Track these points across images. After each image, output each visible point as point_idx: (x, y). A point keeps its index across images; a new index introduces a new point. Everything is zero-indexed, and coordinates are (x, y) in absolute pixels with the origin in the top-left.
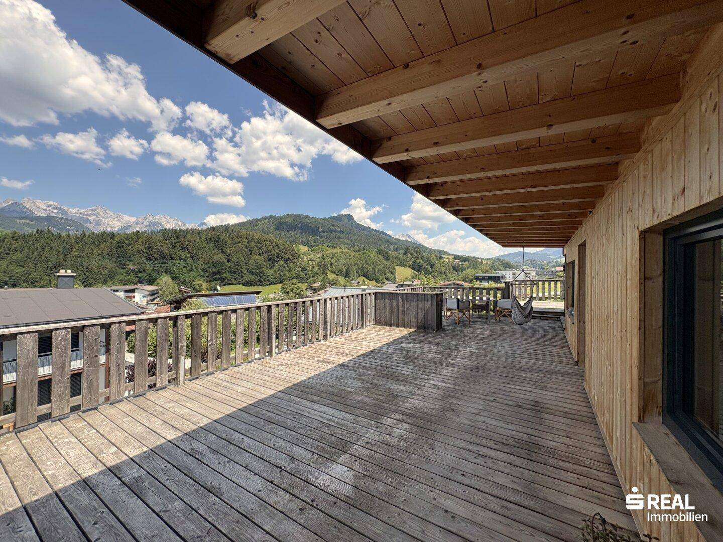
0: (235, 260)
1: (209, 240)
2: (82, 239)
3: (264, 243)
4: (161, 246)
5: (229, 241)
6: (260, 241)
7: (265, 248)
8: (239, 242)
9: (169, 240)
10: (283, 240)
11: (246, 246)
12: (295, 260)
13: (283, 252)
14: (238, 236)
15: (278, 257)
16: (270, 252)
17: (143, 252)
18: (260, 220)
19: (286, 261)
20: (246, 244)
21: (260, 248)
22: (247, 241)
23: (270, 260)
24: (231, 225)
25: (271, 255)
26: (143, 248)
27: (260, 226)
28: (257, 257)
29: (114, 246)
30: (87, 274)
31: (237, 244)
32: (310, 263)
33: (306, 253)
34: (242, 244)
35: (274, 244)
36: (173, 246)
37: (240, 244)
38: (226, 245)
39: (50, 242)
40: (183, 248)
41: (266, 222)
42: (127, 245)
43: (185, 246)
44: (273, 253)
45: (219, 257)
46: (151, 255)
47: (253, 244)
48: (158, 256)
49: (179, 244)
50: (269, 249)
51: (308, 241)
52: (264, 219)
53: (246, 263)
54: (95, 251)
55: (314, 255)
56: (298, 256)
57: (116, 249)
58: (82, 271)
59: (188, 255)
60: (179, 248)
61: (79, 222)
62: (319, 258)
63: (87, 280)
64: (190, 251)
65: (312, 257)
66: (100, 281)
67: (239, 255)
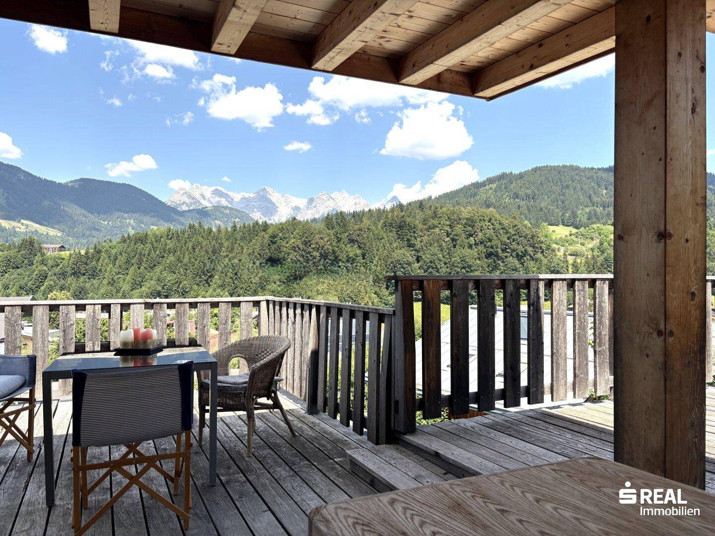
0: (426, 257)
1: (388, 225)
2: (233, 234)
3: (478, 225)
4: (322, 238)
5: (420, 226)
6: (470, 222)
7: (480, 234)
8: (435, 227)
9: (333, 228)
10: (514, 218)
11: (447, 231)
12: (539, 255)
13: (514, 240)
14: (435, 215)
15: (504, 250)
16: (490, 240)
17: (299, 249)
18: (483, 184)
19: (520, 257)
20: (448, 228)
21: (471, 235)
22: (448, 223)
23: (489, 255)
24: (433, 198)
25: (492, 247)
26: (299, 242)
27: (482, 195)
28: (467, 252)
29: (267, 240)
30: (236, 282)
31: (432, 231)
32: (571, 259)
33: (563, 242)
34: (441, 230)
35: (497, 226)
36: (338, 238)
37: (437, 230)
38: (414, 232)
39: (201, 239)
40: (352, 241)
41: (494, 186)
42: (281, 239)
43: (354, 237)
44: (494, 243)
45: (404, 254)
46: (309, 253)
47: (459, 228)
48: (318, 254)
49: (346, 234)
50: (487, 235)
51: (574, 215)
52: (490, 181)
53: (445, 263)
54: (245, 250)
55: (583, 244)
56: (544, 246)
57: (269, 245)
58: (231, 278)
59: (359, 252)
60: (347, 241)
61: (245, 211)
62: (592, 250)
63: (235, 290)
64: (362, 245)
65: (578, 247)
66: (249, 293)
67: (435, 249)
